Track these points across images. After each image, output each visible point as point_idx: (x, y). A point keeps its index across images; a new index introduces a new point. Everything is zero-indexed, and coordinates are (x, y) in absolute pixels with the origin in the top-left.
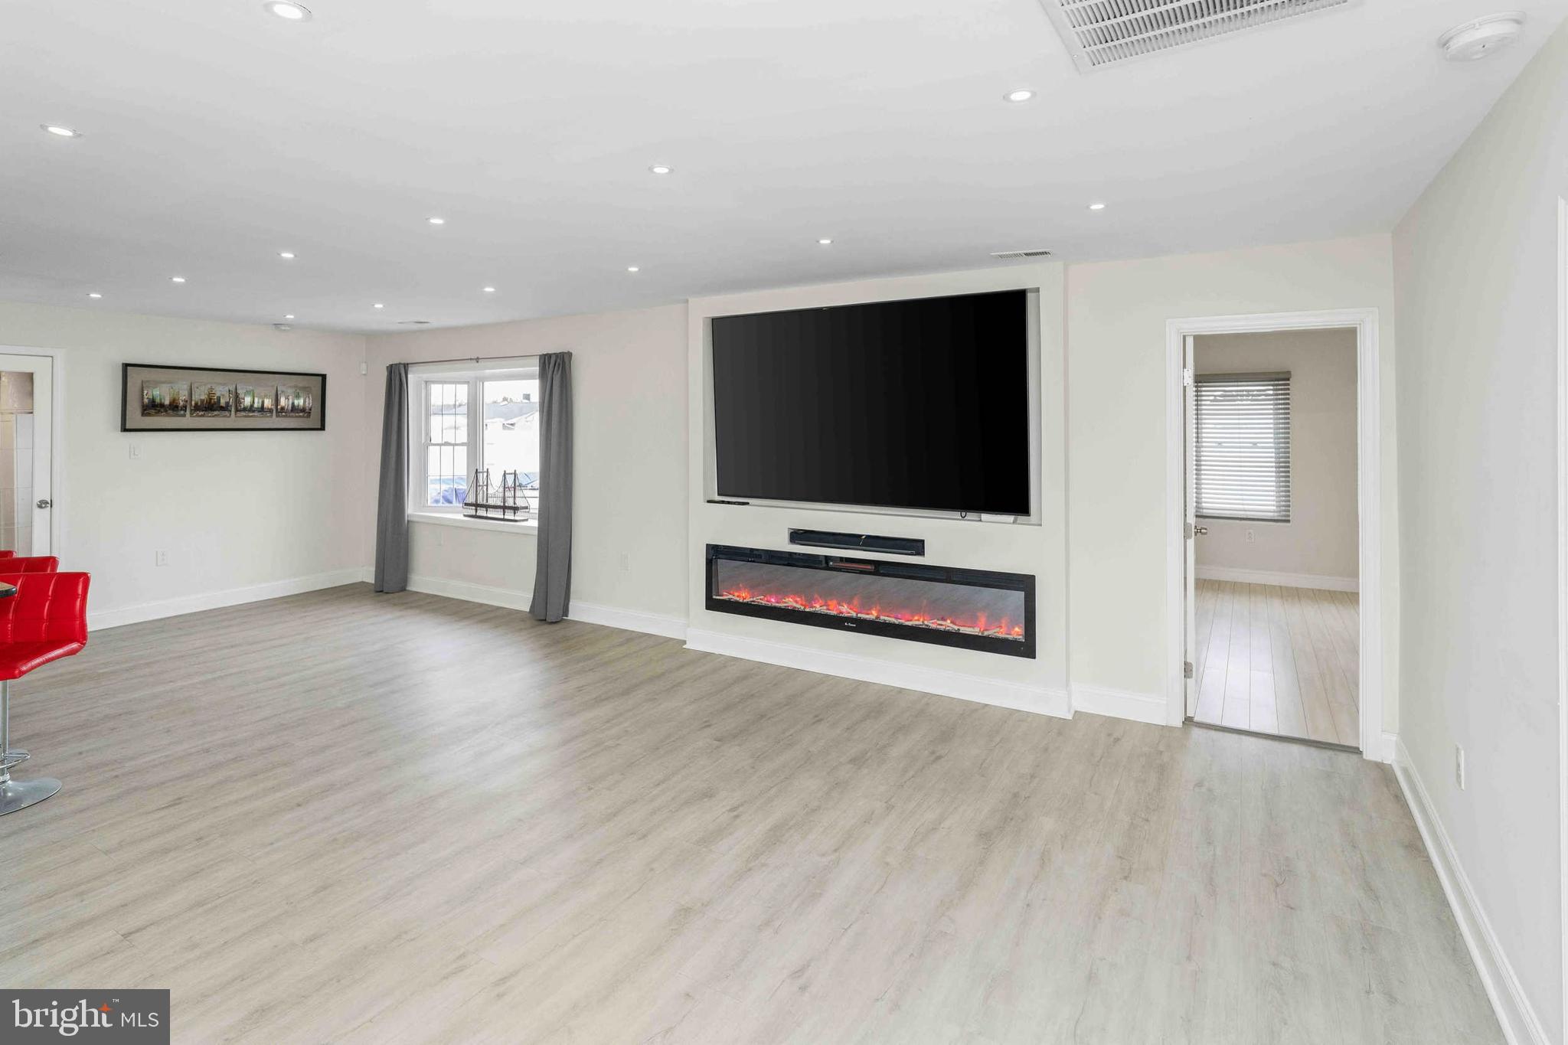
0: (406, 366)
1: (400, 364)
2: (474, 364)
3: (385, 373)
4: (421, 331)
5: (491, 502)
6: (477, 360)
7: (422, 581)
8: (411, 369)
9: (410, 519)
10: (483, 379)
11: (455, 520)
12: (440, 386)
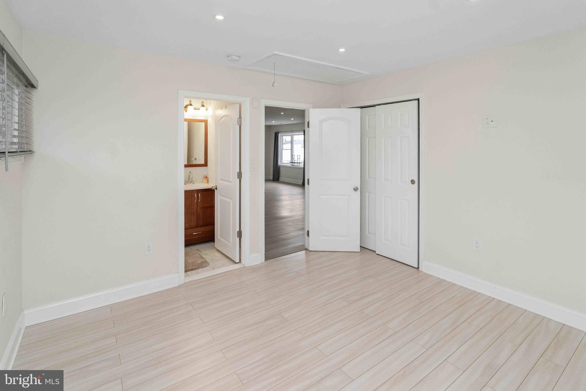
0: (278, 132)
1: (277, 132)
2: (291, 132)
3: (274, 134)
4: (281, 125)
5: (295, 162)
6: (292, 131)
7: (282, 179)
8: (279, 133)
9: (280, 165)
10: (294, 135)
11: (288, 166)
12: (285, 137)
